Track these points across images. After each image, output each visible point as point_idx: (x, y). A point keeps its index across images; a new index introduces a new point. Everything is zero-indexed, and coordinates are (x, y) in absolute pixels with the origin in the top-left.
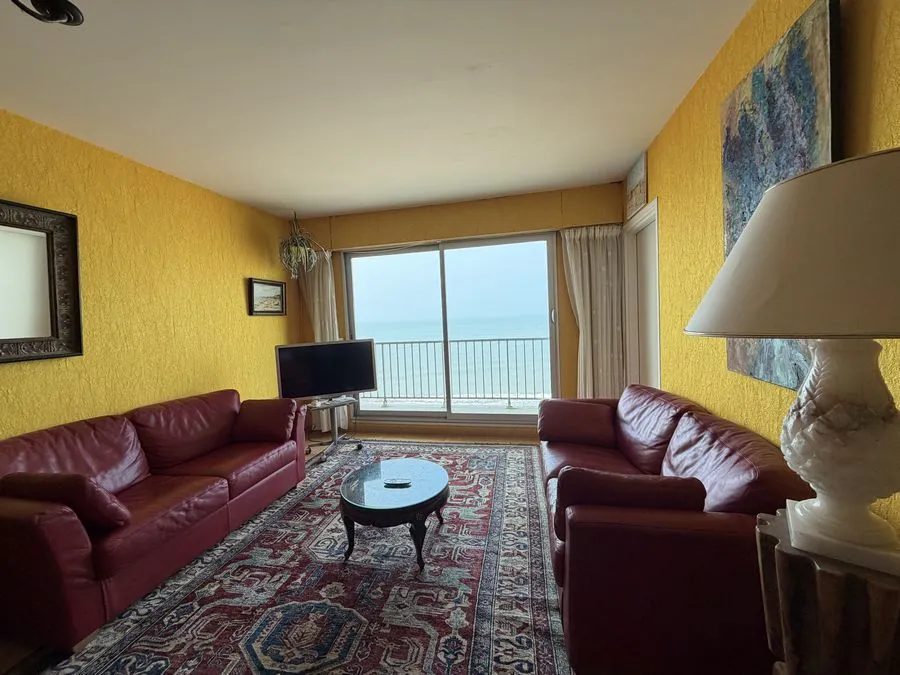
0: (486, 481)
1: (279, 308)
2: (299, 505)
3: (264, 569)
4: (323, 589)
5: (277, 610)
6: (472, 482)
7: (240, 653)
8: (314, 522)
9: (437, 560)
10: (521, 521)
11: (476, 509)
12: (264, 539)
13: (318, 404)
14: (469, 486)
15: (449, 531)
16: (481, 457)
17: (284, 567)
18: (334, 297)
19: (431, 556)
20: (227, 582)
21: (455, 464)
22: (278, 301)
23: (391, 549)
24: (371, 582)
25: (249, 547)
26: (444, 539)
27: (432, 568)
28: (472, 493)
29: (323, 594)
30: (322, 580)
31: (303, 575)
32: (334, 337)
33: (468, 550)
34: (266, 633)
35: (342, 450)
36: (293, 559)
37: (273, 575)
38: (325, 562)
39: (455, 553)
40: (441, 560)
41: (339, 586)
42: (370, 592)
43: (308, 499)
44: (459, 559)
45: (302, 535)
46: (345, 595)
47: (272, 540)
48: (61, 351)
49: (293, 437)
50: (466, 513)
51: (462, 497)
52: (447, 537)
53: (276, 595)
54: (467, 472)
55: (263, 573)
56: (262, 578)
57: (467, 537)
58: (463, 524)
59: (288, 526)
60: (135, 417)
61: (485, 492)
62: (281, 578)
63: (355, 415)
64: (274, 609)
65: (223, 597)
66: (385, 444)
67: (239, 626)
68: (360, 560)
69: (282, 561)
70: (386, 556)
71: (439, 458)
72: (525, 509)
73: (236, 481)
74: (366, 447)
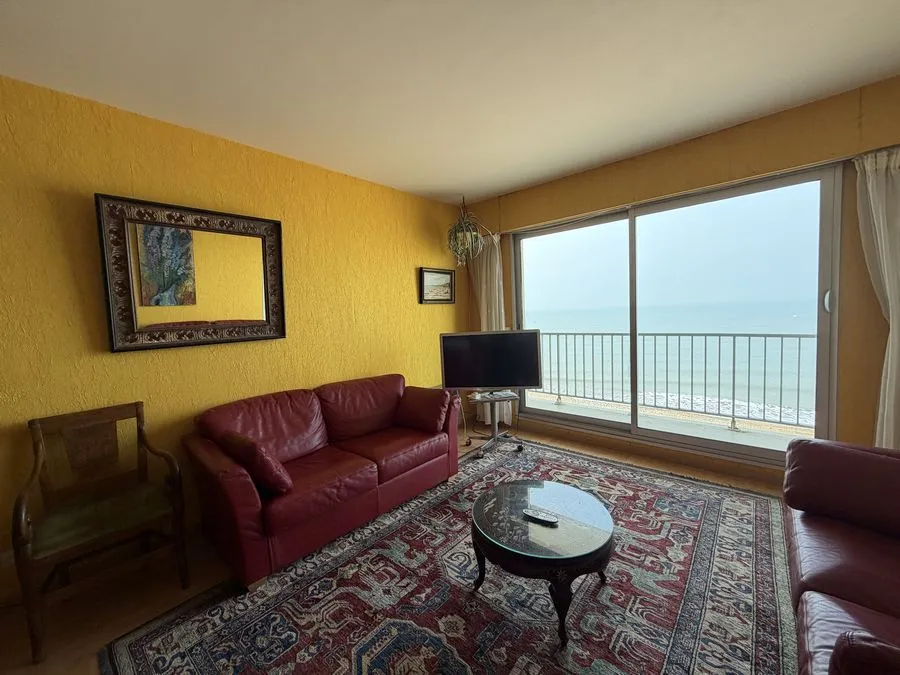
0: (682, 537)
1: (448, 297)
2: (446, 502)
3: (397, 568)
4: (444, 619)
5: (394, 624)
6: (659, 531)
7: (350, 661)
8: (455, 528)
9: (587, 640)
10: (741, 628)
11: (660, 578)
12: (406, 531)
13: (478, 397)
14: (653, 538)
15: (612, 599)
16: (677, 495)
17: (414, 572)
18: (501, 283)
19: (580, 631)
20: (364, 569)
21: (635, 498)
22: (448, 289)
23: (530, 596)
24: (496, 633)
25: (391, 537)
26: (603, 609)
27: (579, 651)
28: (657, 550)
29: (442, 627)
30: (445, 607)
31: (428, 590)
32: (501, 326)
33: (638, 644)
34: (377, 650)
35: (502, 448)
36: (424, 566)
37: (402, 578)
38: (453, 582)
39: (617, 641)
40: (593, 643)
41: (461, 623)
42: (491, 650)
43: (455, 497)
44: (621, 653)
45: (440, 539)
46: (464, 639)
47: (412, 535)
48: (272, 334)
49: (446, 429)
50: (643, 579)
51: (640, 551)
52: (608, 607)
53: (398, 604)
54: (652, 514)
55: (394, 572)
56: (393, 577)
57: (640, 620)
58: (636, 595)
59: (430, 524)
60: (321, 393)
61: (677, 554)
62: (408, 585)
63: (520, 412)
64: (392, 620)
65: (357, 584)
66: (549, 451)
67: (358, 627)
68: (490, 596)
69: (414, 564)
70: (522, 604)
71: (615, 484)
72: (749, 608)
73: (385, 467)
74: (527, 449)
